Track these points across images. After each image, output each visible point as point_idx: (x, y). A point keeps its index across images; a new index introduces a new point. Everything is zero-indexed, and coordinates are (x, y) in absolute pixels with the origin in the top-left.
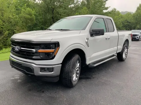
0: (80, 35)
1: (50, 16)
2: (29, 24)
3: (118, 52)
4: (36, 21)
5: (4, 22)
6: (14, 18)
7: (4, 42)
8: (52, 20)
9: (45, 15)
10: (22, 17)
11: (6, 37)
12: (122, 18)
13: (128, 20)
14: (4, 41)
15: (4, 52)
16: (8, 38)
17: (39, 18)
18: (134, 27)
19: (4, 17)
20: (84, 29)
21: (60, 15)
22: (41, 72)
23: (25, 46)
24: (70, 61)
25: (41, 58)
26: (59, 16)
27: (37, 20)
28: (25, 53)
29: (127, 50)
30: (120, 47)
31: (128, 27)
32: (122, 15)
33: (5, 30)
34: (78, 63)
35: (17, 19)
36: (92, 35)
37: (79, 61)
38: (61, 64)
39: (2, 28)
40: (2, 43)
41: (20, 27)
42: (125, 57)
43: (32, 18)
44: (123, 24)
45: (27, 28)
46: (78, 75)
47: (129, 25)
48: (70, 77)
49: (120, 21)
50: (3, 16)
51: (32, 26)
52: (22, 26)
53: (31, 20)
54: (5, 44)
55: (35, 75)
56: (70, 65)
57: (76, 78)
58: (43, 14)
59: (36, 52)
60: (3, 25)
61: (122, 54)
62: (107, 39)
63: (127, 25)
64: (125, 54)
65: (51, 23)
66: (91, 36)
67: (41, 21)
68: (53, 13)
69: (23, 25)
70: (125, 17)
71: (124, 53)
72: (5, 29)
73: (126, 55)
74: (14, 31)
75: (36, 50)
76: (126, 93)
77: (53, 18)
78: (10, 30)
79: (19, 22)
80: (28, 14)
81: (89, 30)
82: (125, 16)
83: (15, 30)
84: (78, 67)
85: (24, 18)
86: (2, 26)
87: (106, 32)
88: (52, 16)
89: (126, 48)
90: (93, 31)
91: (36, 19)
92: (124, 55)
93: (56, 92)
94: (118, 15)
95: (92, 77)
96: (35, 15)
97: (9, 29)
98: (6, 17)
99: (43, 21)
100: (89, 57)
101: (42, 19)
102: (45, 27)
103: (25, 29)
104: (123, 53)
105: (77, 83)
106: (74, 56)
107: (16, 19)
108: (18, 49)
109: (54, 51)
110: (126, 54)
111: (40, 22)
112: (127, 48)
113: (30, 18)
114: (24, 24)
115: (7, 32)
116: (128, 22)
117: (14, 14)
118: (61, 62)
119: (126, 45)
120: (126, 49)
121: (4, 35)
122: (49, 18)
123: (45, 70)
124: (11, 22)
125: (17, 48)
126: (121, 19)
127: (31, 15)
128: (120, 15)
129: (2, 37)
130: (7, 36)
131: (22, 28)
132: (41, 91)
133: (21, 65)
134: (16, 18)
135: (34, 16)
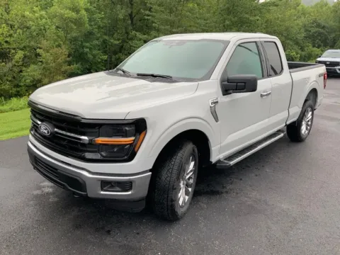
0: (198, 93)
1: (123, 11)
2: (74, 34)
3: (288, 123)
4: (91, 25)
5: (12, 26)
6: (37, 19)
7: (14, 77)
8: (130, 22)
9: (111, 10)
10: (55, 16)
11: (18, 66)
12: (304, 14)
13: (319, 21)
14: (15, 75)
15: (15, 107)
16: (24, 69)
17: (97, 16)
18: (334, 40)
19: (10, 15)
20: (208, 77)
21: (150, 10)
22: (102, 190)
23: (64, 125)
24: (173, 163)
25: (102, 158)
26: (147, 12)
27: (93, 23)
28: (65, 143)
29: (312, 114)
30: (296, 111)
31: (320, 40)
32: (306, 6)
33: (14, 49)
34: (192, 161)
35: (44, 20)
36: (226, 91)
37: (194, 156)
38: (150, 170)
39: (6, 42)
40: (10, 81)
41: (52, 42)
42: (307, 132)
43: (80, 19)
44: (306, 31)
45: (68, 42)
46: (190, 189)
47: (322, 33)
48: (172, 201)
49: (298, 25)
50: (8, 13)
51: (80, 39)
52: (56, 37)
53: (78, 22)
54: (16, 82)
55: (89, 195)
56: (171, 173)
57: (187, 198)
58: (106, 6)
59: (91, 144)
60: (11, 36)
61: (300, 125)
62: (264, 95)
63: (316, 32)
64: (307, 125)
65: (126, 30)
66: (224, 95)
67: (102, 25)
68: (132, 5)
69: (58, 36)
70: (314, 12)
71: (303, 123)
72: (14, 46)
73: (309, 126)
74: (38, 50)
75: (91, 138)
76: (303, 239)
77: (131, 15)
78: (28, 49)
79: (47, 27)
80: (70, 9)
81: (219, 78)
82: (312, 10)
83: (40, 48)
84: (191, 171)
85: (62, 17)
86: (8, 39)
87: (263, 77)
88: (130, 12)
89: (309, 109)
90: (228, 81)
91: (90, 20)
92: (304, 128)
93: (138, 234)
94: (295, 8)
95: (225, 190)
96: (87, 10)
97: (25, 47)
98: (17, 15)
99: (108, 25)
100: (219, 146)
101: (105, 21)
102: (112, 41)
103: (63, 47)
104: (301, 122)
105: (188, 209)
106: (181, 149)
107: (41, 19)
108: (48, 132)
109: (134, 140)
110: (310, 123)
111: (99, 27)
112: (313, 110)
113: (76, 20)
114: (61, 33)
115: (20, 54)
116: (319, 26)
117: (35, 9)
118: (150, 167)
119: (310, 102)
120: (310, 113)
121: (13, 62)
122: (121, 16)
123: (112, 186)
124: (28, 28)
125: (45, 128)
126: (303, 18)
127: (78, 11)
128: (300, 8)
129: (10, 65)
130: (21, 63)
131: (57, 43)
132: (103, 228)
133: (56, 170)
134: (41, 17)
135: (83, 12)
